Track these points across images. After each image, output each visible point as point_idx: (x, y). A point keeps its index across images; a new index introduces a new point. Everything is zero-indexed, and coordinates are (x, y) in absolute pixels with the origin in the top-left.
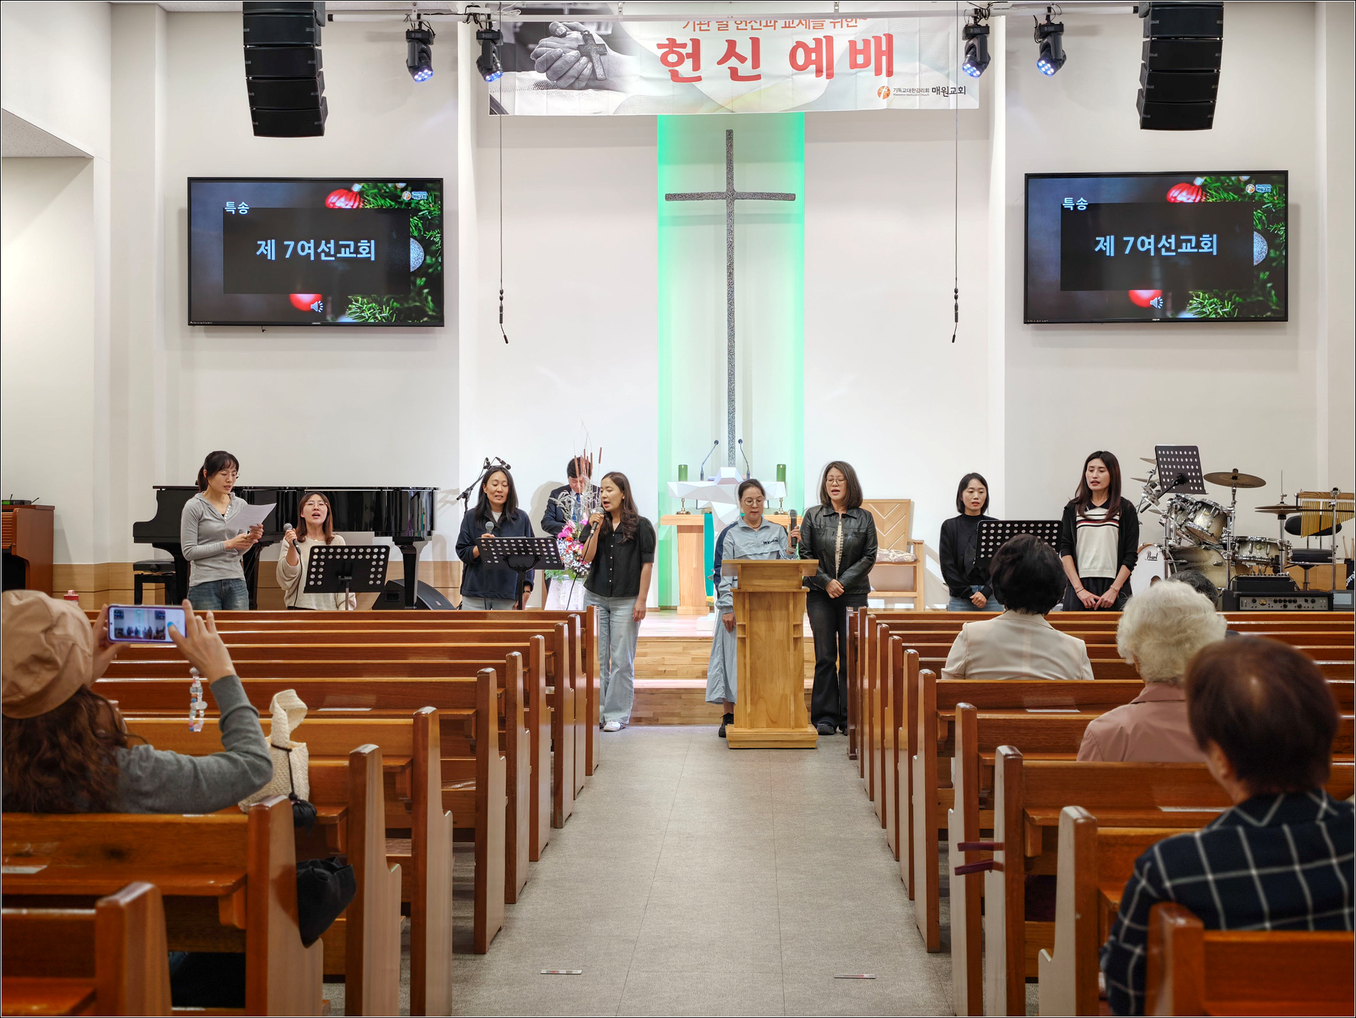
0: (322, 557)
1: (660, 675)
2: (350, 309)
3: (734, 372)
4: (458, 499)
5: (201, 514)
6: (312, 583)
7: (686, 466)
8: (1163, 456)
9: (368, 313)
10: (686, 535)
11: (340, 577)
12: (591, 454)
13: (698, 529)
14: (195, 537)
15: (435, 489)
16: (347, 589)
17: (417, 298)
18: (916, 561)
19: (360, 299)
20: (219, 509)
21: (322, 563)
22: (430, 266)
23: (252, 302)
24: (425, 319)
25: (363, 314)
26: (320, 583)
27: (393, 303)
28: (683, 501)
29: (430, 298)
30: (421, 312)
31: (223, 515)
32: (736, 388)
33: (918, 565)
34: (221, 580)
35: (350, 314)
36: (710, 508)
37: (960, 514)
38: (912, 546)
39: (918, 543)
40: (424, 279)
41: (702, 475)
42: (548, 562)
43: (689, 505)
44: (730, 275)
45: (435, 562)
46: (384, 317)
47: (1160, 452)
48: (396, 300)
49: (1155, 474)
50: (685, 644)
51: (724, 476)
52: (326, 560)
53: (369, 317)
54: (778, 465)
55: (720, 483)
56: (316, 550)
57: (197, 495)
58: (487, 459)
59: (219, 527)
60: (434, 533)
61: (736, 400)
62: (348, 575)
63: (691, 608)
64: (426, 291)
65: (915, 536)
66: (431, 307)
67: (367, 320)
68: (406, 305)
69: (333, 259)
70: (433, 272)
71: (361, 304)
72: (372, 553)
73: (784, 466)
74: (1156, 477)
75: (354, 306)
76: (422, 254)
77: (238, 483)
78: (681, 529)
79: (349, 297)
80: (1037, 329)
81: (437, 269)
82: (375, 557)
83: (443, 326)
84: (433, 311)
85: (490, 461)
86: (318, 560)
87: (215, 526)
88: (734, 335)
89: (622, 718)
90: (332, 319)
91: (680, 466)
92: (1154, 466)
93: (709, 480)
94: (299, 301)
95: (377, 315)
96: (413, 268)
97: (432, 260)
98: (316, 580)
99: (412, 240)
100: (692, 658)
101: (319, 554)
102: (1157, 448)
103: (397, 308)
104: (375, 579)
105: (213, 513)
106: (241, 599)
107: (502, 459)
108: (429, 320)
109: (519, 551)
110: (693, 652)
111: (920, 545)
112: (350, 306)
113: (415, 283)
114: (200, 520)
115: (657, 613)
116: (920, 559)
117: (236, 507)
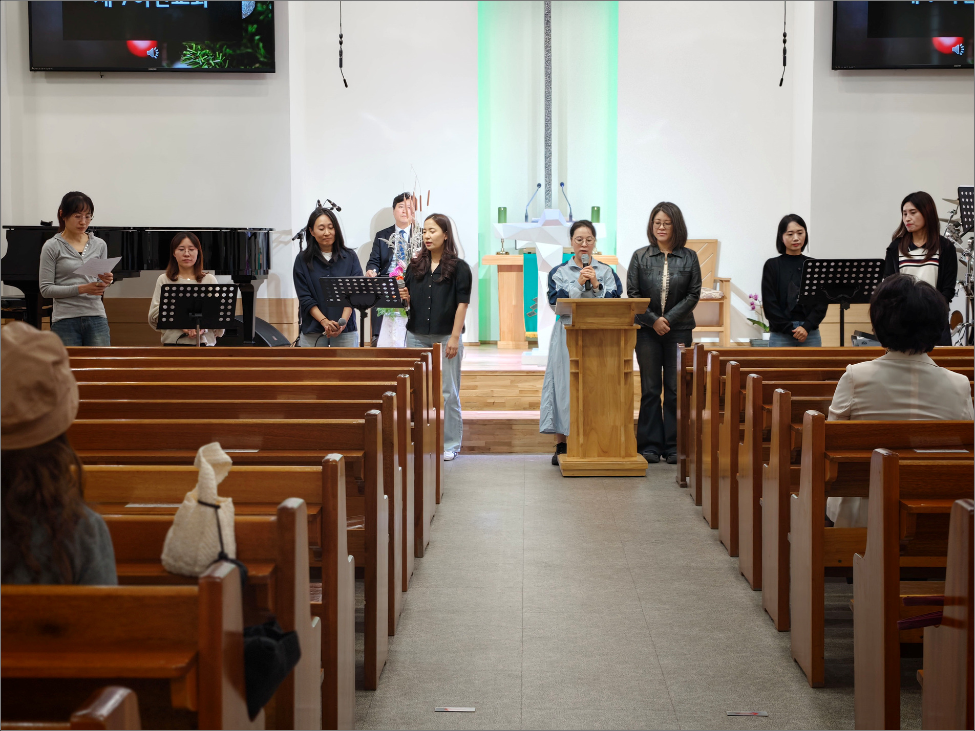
0: (173, 295)
1: (489, 406)
2: (185, 55)
3: (551, 118)
4: (293, 239)
5: (57, 252)
6: (164, 320)
7: (505, 209)
8: (965, 197)
9: (202, 59)
10: (506, 275)
11: (190, 314)
12: (420, 196)
13: (518, 268)
14: (52, 276)
15: (271, 230)
16: (198, 326)
17: (249, 45)
18: (723, 298)
19: (194, 46)
20: (77, 248)
21: (174, 301)
22: (261, 13)
23: (90, 48)
24: (257, 65)
25: (197, 60)
26: (172, 320)
27: (226, 50)
28: (502, 241)
29: (261, 45)
30: (253, 59)
31: (81, 253)
32: (552, 133)
33: (724, 301)
34: (80, 317)
35: (185, 60)
36: (535, 248)
37: (780, 255)
38: (718, 284)
39: (726, 281)
40: (255, 26)
41: (526, 217)
42: (388, 301)
43: (509, 246)
44: (548, 22)
45: (270, 300)
46: (216, 63)
47: (962, 193)
48: (229, 47)
49: (956, 213)
50: (512, 378)
51: (548, 218)
52: (176, 298)
53: (203, 63)
54: (593, 208)
55: (544, 225)
56: (167, 288)
57: (56, 236)
58: (319, 202)
59: (76, 264)
60: (270, 271)
61: (552, 145)
62: (199, 312)
63: (511, 343)
64: (257, 37)
65: (722, 274)
66: (262, 54)
67: (202, 65)
68: (238, 52)
69: (168, 6)
70: (264, 19)
71: (195, 51)
72: (221, 292)
73: (598, 208)
74: (957, 217)
75: (188, 53)
76: (253, 2)
77: (92, 224)
78: (501, 268)
79: (184, 43)
80: (843, 75)
81: (267, 16)
82: (224, 295)
83: (274, 72)
84: (265, 57)
85: (322, 203)
86: (170, 298)
87: (72, 263)
88: (550, 82)
89: (454, 448)
90: (168, 65)
91: (500, 209)
92: (955, 207)
93: (533, 222)
94: (135, 48)
95: (211, 62)
96: (245, 15)
97: (263, 7)
98: (168, 316)
100: (520, 391)
101: (170, 292)
102: (960, 190)
103: (230, 55)
104: (225, 316)
105: (70, 251)
106: (101, 335)
107: (333, 202)
108: (261, 66)
109: (361, 290)
110: (520, 385)
111: (727, 283)
112: (185, 52)
113: (246, 30)
114: (57, 259)
115: (478, 348)
116: (727, 296)
117: (94, 245)
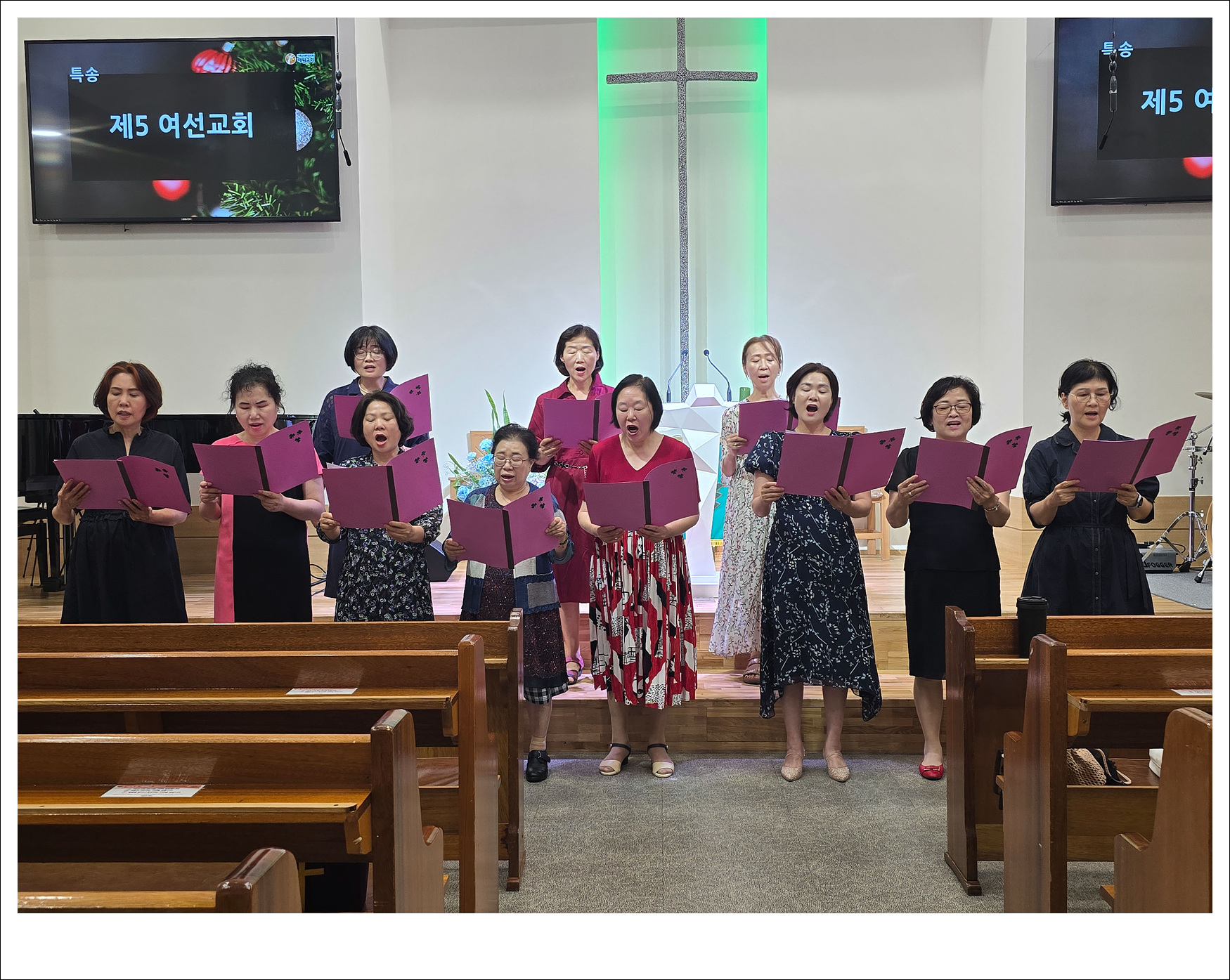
2: (226, 198)
3: (687, 283)
17: (306, 184)
19: (237, 185)
22: (320, 143)
23: (108, 191)
24: (316, 209)
25: (241, 204)
27: (276, 191)
29: (321, 183)
30: (311, 200)
35: (226, 204)
40: (313, 160)
44: (683, 169)
46: (265, 208)
48: (280, 185)
53: (249, 208)
54: (742, 389)
61: (689, 315)
64: (316, 174)
66: (322, 194)
67: (247, 213)
68: (292, 193)
69: (203, 136)
70: (323, 151)
71: (238, 192)
75: (230, 195)
76: (310, 128)
79: (224, 183)
80: (1066, 212)
81: (329, 147)
83: (339, 221)
84: (326, 199)
88: (687, 239)
90: (205, 213)
94: (163, 188)
95: (258, 206)
96: (300, 146)
97: (323, 137)
99: (297, 111)
103: (282, 196)
108: (322, 213)
112: (225, 194)
113: (302, 165)
